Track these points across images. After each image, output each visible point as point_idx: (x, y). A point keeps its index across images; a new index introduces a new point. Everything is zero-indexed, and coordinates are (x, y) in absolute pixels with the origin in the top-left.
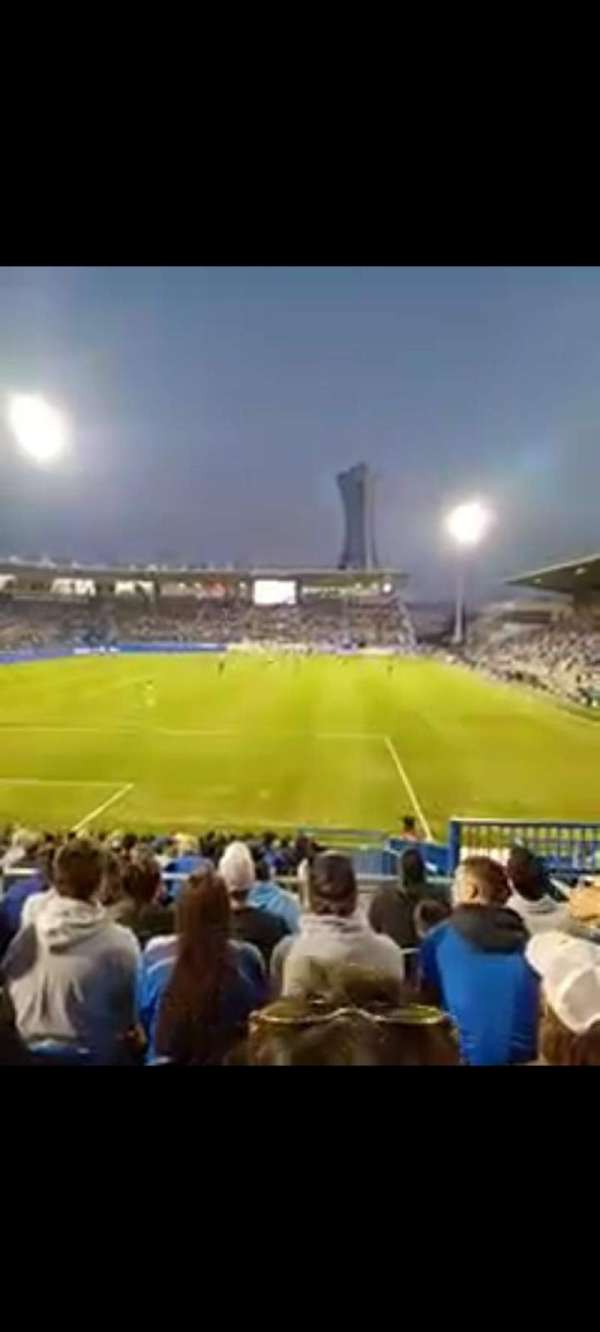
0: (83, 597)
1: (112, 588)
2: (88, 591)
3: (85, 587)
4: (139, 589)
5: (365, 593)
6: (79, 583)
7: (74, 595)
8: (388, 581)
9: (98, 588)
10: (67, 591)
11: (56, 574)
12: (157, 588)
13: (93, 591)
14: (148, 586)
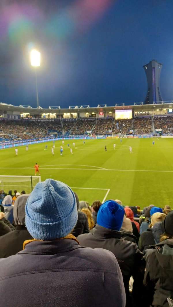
0: (52, 119)
1: (62, 116)
2: (54, 117)
3: (53, 115)
4: (71, 115)
5: (162, 113)
6: (51, 114)
7: (49, 119)
8: (170, 108)
9: (57, 116)
10: (47, 117)
11: (42, 112)
12: (78, 115)
13: (56, 117)
14: (75, 114)
